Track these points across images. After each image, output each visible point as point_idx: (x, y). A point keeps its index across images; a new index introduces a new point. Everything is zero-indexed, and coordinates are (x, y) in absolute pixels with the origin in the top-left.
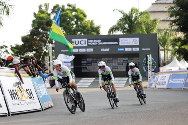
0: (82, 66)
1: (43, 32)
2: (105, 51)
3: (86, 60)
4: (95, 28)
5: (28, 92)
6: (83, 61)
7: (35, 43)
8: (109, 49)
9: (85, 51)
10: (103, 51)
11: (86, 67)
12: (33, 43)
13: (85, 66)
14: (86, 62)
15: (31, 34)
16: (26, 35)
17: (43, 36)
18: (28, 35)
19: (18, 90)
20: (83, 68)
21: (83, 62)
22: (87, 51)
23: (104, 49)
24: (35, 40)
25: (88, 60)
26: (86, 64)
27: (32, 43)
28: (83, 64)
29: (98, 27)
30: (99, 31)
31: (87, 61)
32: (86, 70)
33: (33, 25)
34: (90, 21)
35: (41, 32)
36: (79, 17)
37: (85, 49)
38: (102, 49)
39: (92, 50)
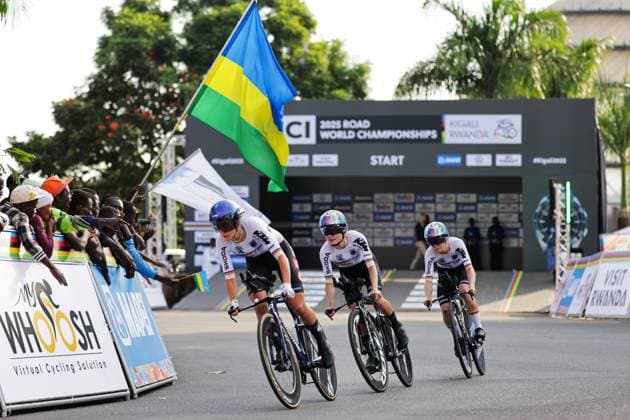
0: (294, 225)
1: (141, 87)
2: (387, 166)
3: (310, 201)
4: (346, 74)
5: (79, 322)
6: (297, 202)
7: (109, 130)
8: (401, 158)
9: (306, 164)
10: (378, 165)
11: (310, 229)
12: (102, 127)
13: (304, 225)
14: (308, 208)
15: (92, 94)
16: (73, 96)
17: (141, 102)
18: (79, 98)
19: (37, 313)
20: (296, 232)
21: (296, 208)
22: (315, 164)
23: (380, 157)
24: (108, 117)
25: (316, 198)
26: (307, 217)
27: (95, 129)
28: (298, 214)
29: (361, 71)
30: (364, 82)
31: (314, 204)
32: (308, 240)
33: (101, 57)
34: (330, 44)
35: (133, 85)
36: (284, 28)
37: (305, 157)
38: (373, 158)
39: (332, 160)
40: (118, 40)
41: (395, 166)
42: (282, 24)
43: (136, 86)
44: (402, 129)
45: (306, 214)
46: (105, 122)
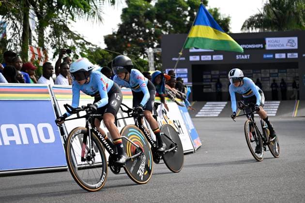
0: (204, 84)
1: (139, 30)
2: (243, 59)
3: (210, 74)
4: (221, 22)
5: (176, 124)
6: (205, 74)
7: (127, 47)
8: (249, 56)
9: (210, 59)
10: (239, 59)
11: (211, 85)
12: (124, 46)
13: (208, 83)
14: (209, 77)
15: (119, 32)
17: (139, 36)
18: (114, 34)
19: (163, 121)
20: (205, 87)
21: (204, 77)
22: (214, 59)
23: (240, 56)
24: (126, 42)
25: (213, 72)
26: (209, 80)
27: (121, 47)
28: (205, 79)
29: (227, 21)
30: (228, 26)
31: (212, 75)
32: (210, 89)
33: (123, 17)
34: (213, 10)
35: (135, 29)
36: (195, 4)
37: (210, 57)
38: (237, 56)
39: (221, 57)
40: (131, 11)
41: (246, 59)
42: (194, 2)
43: (137, 29)
44: (249, 44)
45: (209, 79)
46: (125, 44)
